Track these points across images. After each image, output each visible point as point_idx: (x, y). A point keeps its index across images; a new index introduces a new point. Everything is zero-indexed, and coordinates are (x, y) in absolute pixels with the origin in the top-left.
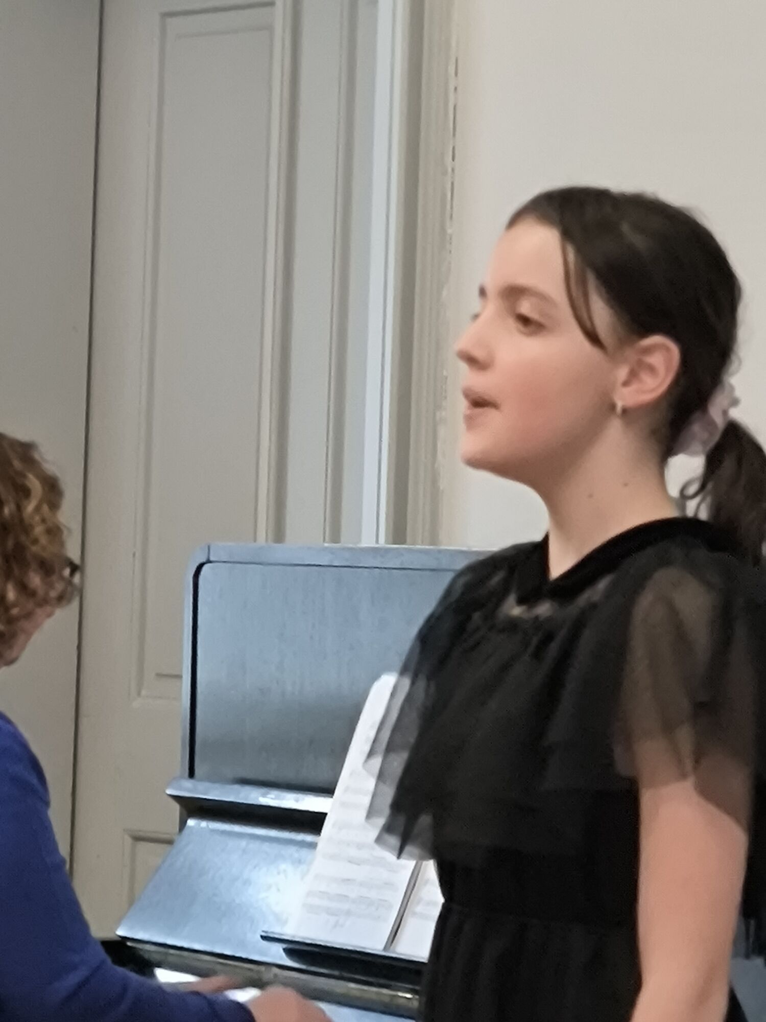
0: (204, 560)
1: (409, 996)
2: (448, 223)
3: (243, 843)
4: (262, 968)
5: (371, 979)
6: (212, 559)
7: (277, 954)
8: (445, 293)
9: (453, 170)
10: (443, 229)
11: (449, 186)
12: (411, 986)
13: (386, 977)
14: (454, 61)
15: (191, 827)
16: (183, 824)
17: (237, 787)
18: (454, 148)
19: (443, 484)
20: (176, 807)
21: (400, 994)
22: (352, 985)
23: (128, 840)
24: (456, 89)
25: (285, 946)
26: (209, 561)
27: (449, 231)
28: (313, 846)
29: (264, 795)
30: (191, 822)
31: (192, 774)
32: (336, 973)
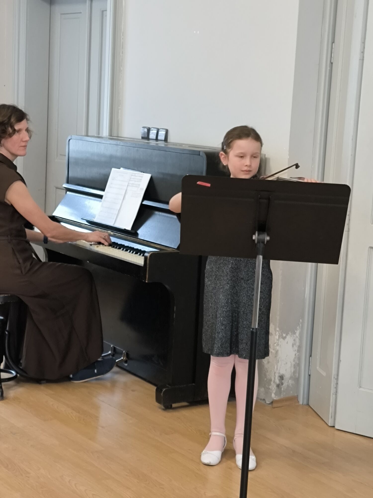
0: (70, 138)
2: (121, 67)
4: (82, 224)
7: (85, 222)
14: (122, 32)
17: (77, 186)
20: (65, 189)
23: (55, 188)
29: (82, 188)
30: (68, 192)
31: (68, 183)
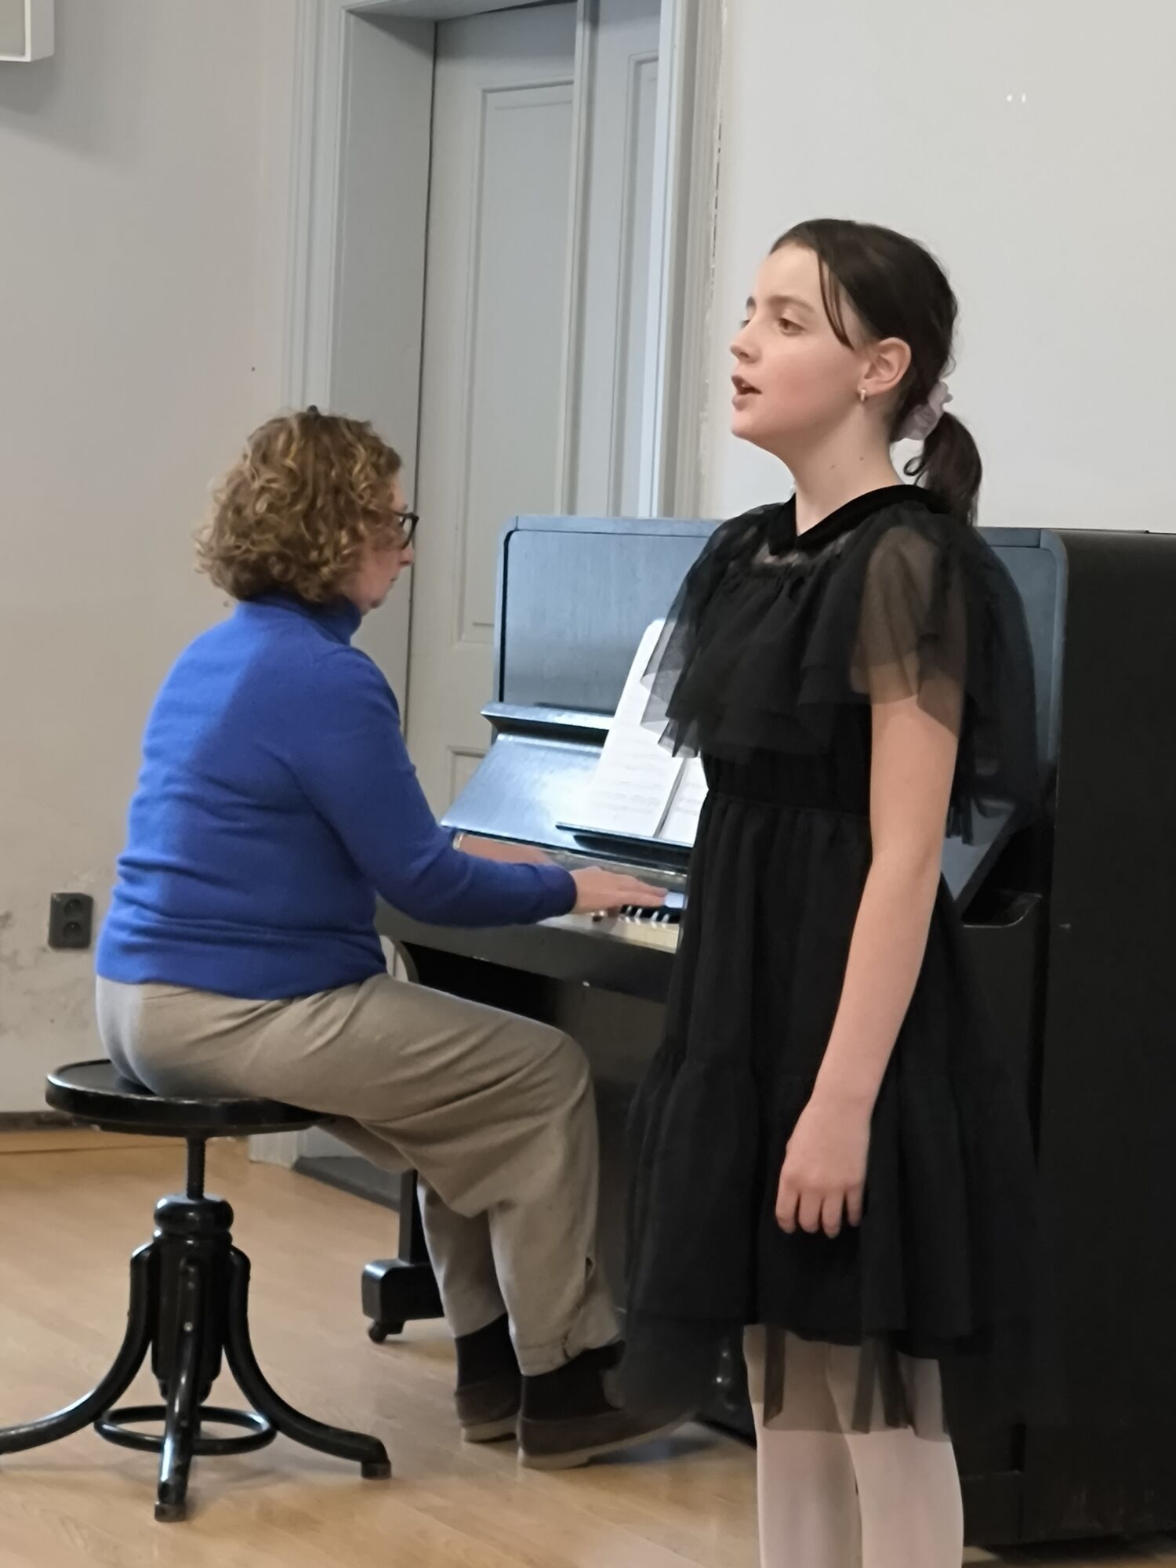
0: (512, 529)
1: (672, 873)
2: (711, 259)
3: (542, 753)
4: (557, 851)
5: (644, 860)
6: (519, 527)
7: (568, 840)
8: (708, 317)
9: (716, 216)
10: (707, 266)
11: (713, 229)
12: (676, 866)
13: (654, 858)
14: (718, 125)
15: (501, 742)
16: (494, 740)
17: (537, 709)
18: (717, 198)
19: (703, 471)
20: (489, 725)
21: (665, 872)
22: (628, 865)
23: (451, 755)
24: (719, 150)
25: (575, 833)
26: (517, 530)
27: (712, 266)
28: (597, 756)
29: (559, 715)
30: (501, 737)
31: (501, 699)
32: (615, 855)
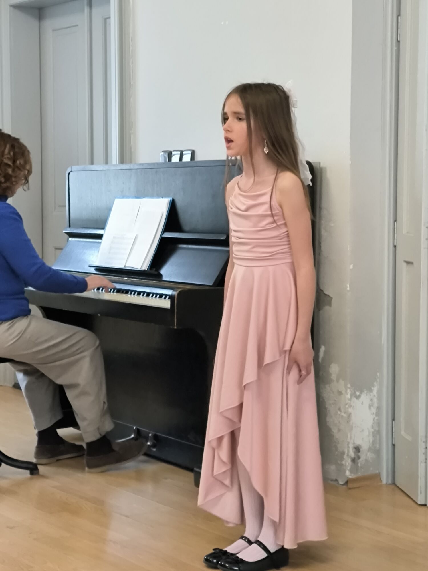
2: (131, 81)
3: (83, 243)
7: (93, 270)
10: (130, 83)
11: (131, 71)
17: (81, 229)
18: (132, 61)
20: (67, 236)
21: (124, 278)
24: (132, 45)
25: (95, 268)
26: (71, 171)
28: (100, 242)
30: (70, 239)
31: (70, 226)
